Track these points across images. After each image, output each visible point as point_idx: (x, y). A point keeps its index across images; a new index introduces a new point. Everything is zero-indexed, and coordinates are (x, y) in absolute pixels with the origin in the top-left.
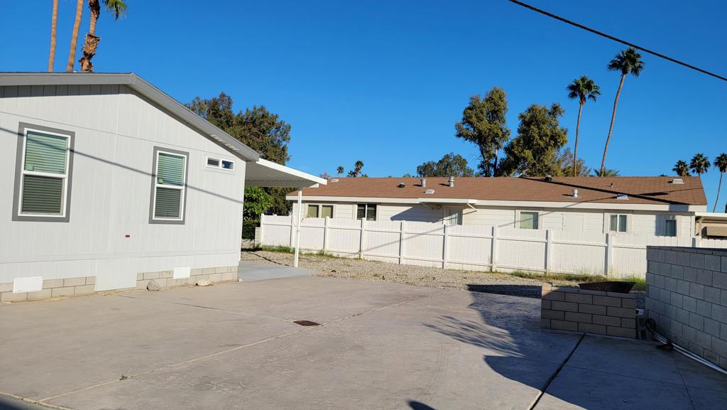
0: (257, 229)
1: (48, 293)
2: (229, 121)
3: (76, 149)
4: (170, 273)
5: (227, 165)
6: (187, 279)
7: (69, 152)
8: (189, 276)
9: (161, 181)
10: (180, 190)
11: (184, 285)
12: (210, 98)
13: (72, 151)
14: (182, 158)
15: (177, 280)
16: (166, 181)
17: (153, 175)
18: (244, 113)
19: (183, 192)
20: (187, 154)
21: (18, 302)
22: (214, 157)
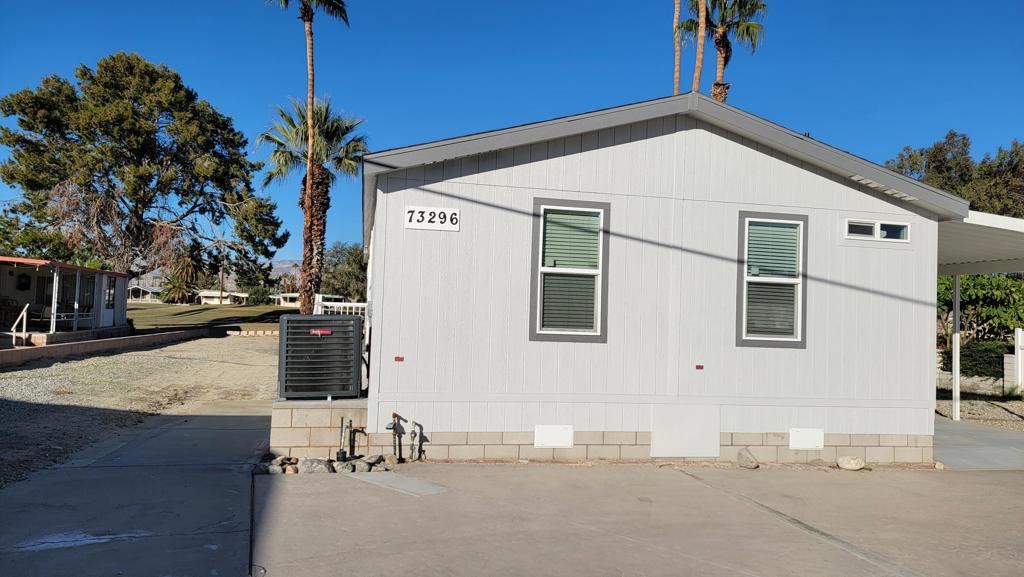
0: (1007, 358)
1: (581, 452)
2: (965, 174)
3: (612, 229)
4: (784, 436)
5: (893, 232)
6: (817, 452)
7: (601, 234)
8: (821, 446)
9: (755, 270)
10: (792, 285)
11: (812, 463)
12: (929, 144)
13: (607, 232)
14: (795, 226)
15: (797, 452)
16: (765, 271)
17: (740, 262)
18: (994, 156)
19: (799, 289)
20: (805, 219)
21: (540, 462)
22: (861, 219)
